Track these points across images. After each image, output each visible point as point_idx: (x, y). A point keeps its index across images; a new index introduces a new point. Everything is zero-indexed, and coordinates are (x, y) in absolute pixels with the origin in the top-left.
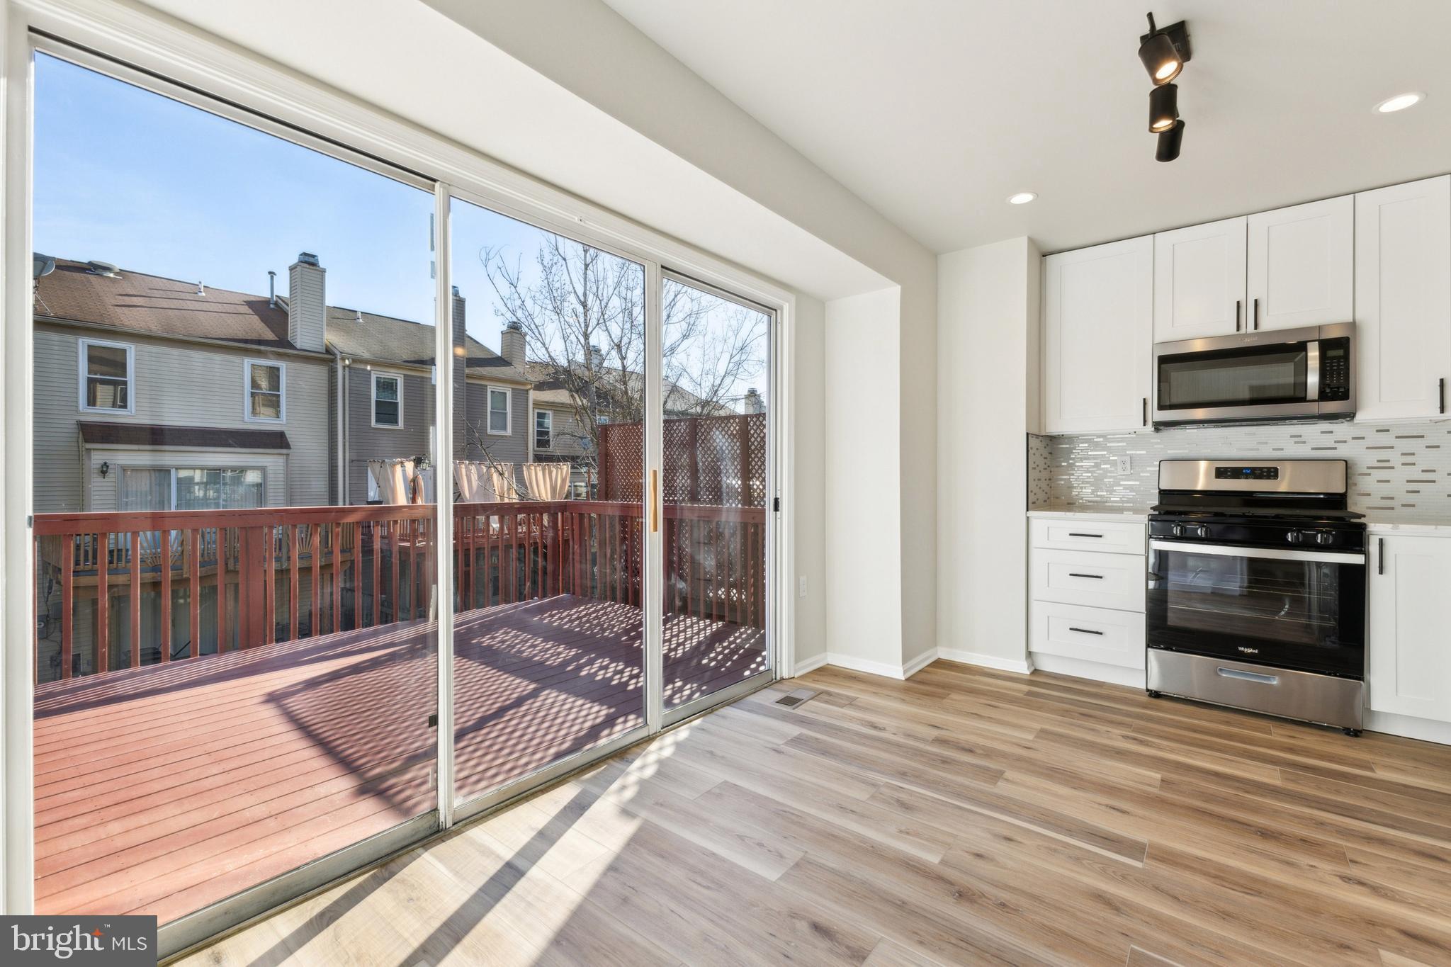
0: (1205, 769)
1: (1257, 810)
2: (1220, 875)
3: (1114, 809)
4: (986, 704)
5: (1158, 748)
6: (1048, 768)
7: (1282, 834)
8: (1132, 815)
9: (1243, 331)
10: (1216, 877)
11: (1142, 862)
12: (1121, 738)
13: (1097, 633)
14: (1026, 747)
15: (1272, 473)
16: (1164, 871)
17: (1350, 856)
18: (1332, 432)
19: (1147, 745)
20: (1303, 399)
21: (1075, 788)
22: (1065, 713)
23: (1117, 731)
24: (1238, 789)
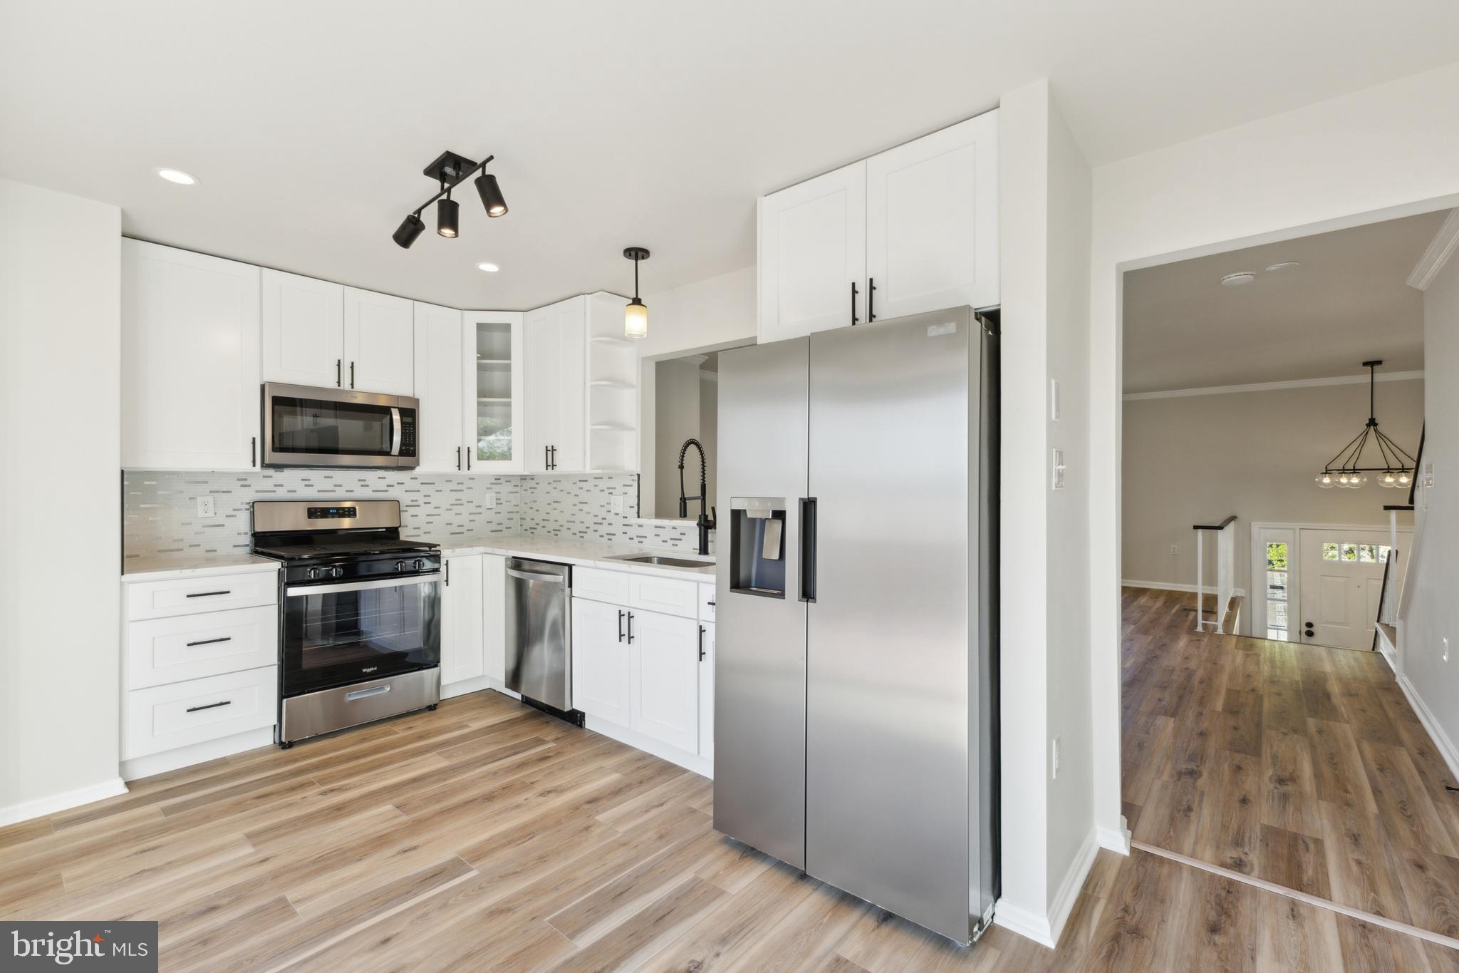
0: (404, 782)
1: (464, 787)
2: (509, 840)
3: (406, 851)
4: (136, 853)
5: (360, 786)
6: (314, 862)
7: (493, 792)
8: (422, 846)
9: (341, 388)
10: (510, 843)
11: (473, 869)
12: (320, 797)
13: (222, 704)
14: (262, 861)
15: (351, 513)
16: (488, 863)
17: (528, 781)
18: (385, 478)
19: (346, 789)
20: (388, 454)
21: (360, 860)
22: (238, 807)
23: (311, 793)
24: (438, 781)
